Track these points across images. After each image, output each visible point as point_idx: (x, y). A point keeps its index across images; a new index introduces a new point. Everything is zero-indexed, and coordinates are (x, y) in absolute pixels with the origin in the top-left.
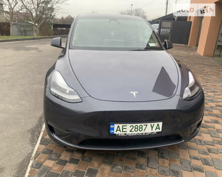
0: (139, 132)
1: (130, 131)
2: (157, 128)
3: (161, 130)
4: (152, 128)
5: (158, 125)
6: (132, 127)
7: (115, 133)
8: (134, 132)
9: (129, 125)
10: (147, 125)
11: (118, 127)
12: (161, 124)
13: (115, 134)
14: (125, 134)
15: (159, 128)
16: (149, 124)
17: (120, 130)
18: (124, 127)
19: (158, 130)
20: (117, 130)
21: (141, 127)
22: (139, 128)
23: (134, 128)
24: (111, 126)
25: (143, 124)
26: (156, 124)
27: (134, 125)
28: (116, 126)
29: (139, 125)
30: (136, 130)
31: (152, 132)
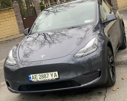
0: (44, 79)
1: (40, 78)
3: (58, 77)
4: (52, 75)
5: (55, 73)
6: (40, 76)
8: (42, 79)
9: (38, 75)
11: (33, 76)
12: (57, 73)
13: (32, 81)
14: (37, 80)
16: (49, 73)
17: (34, 78)
18: (36, 76)
19: (56, 77)
22: (44, 76)
23: (41, 76)
24: (29, 76)
25: (46, 74)
26: (54, 73)
27: (41, 74)
28: (31, 75)
29: (43, 74)
30: (43, 77)
31: (52, 78)
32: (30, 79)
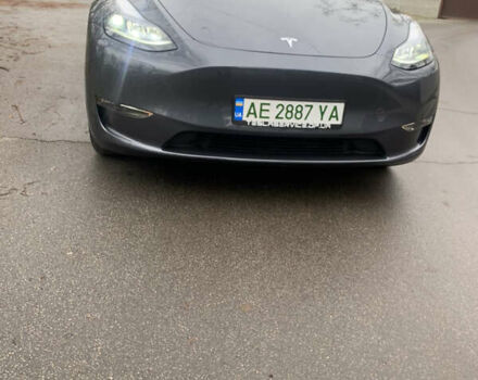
0: (293, 120)
1: (277, 117)
2: (332, 116)
3: (339, 122)
4: (322, 114)
5: (335, 108)
6: (281, 108)
7: (244, 118)
8: (285, 120)
9: (274, 103)
10: (312, 107)
11: (253, 105)
12: (341, 107)
13: (245, 123)
14: (266, 123)
15: (337, 117)
16: (316, 105)
17: (255, 113)
18: (264, 107)
19: (334, 122)
20: (249, 113)
21: (299, 109)
22: (294, 112)
23: (285, 111)
24: (238, 104)
25: (303, 104)
26: (331, 106)
27: (285, 103)
28: (247, 102)
29: (295, 104)
30: (289, 115)
31: (322, 122)
32: (238, 115)
